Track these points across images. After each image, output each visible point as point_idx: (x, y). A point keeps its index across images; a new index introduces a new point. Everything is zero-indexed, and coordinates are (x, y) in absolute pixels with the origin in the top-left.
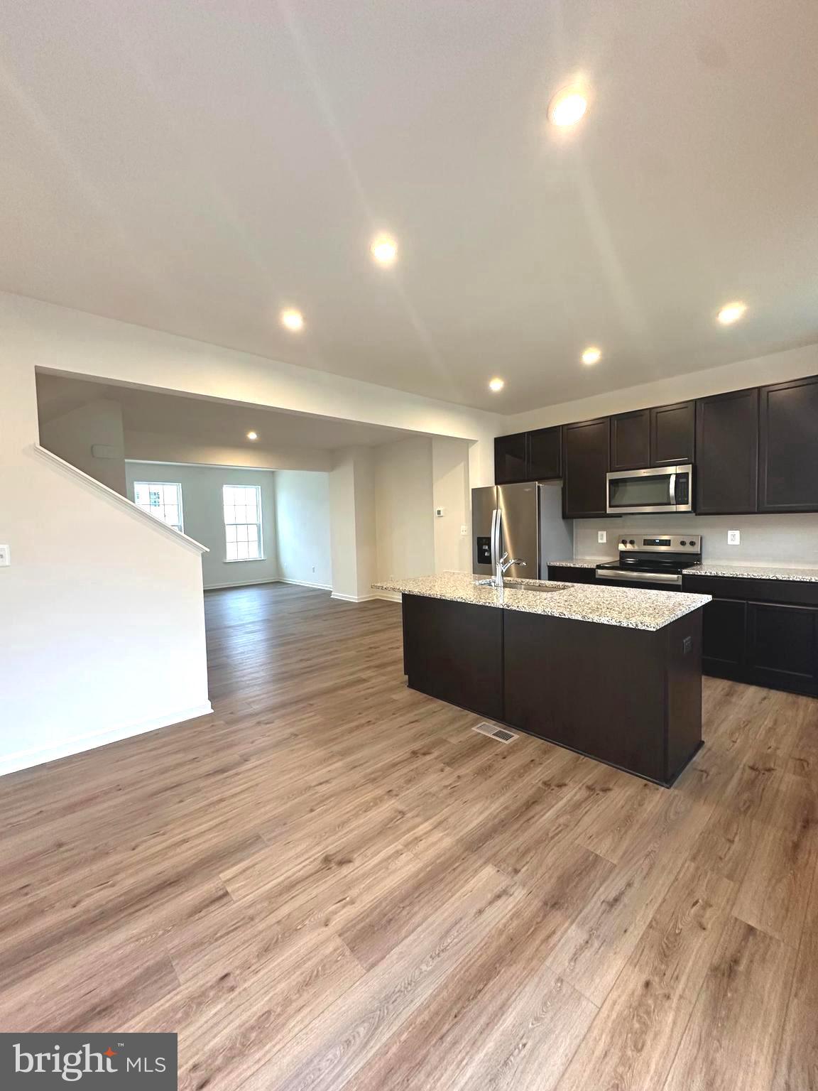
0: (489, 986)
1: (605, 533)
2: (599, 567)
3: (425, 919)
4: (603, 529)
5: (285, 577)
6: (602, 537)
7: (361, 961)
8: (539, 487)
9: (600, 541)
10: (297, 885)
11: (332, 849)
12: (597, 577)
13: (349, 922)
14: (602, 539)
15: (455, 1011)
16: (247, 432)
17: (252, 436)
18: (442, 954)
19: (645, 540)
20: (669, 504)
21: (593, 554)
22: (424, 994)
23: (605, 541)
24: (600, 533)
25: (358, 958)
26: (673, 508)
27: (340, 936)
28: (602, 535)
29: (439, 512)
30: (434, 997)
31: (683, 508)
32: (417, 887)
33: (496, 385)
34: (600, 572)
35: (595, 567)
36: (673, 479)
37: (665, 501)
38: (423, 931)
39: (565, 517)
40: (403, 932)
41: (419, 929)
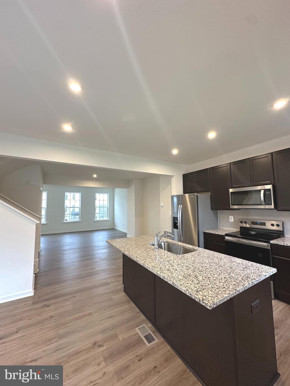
1: (232, 217)
2: (227, 235)
4: (231, 215)
5: (115, 227)
6: (232, 219)
8: (197, 195)
9: (230, 221)
12: (225, 240)
14: (231, 220)
16: (93, 174)
17: (95, 176)
19: (252, 222)
20: (262, 205)
23: (232, 221)
26: (264, 207)
28: (231, 218)
31: (269, 207)
33: (175, 152)
34: (227, 238)
35: (224, 235)
36: (262, 192)
37: (259, 203)
39: (212, 209)
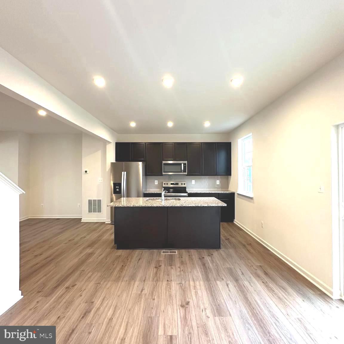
0: (249, 300)
3: (224, 299)
4: (157, 180)
7: (227, 316)
8: (142, 164)
9: (155, 184)
10: (187, 317)
11: (179, 303)
13: (212, 312)
14: (156, 183)
15: (252, 308)
18: (236, 302)
19: (171, 183)
21: (153, 189)
22: (244, 311)
23: (157, 184)
24: (155, 181)
25: (226, 316)
26: (182, 173)
27: (215, 316)
28: (156, 182)
29: (86, 172)
30: (246, 309)
31: (184, 173)
32: (212, 295)
36: (182, 165)
37: (180, 171)
38: (227, 301)
39: (146, 175)
40: (224, 305)
41: (226, 302)
